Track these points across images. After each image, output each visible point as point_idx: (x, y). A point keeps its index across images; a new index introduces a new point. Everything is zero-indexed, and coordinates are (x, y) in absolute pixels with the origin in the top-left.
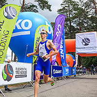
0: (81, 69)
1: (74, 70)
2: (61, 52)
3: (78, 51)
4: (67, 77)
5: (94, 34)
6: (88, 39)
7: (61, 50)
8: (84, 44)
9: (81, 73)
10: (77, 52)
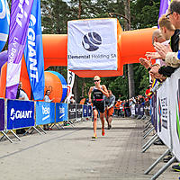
0: (80, 107)
1: (63, 110)
2: (32, 67)
3: (73, 64)
4: (46, 128)
5: (110, 23)
6: (97, 36)
7: (31, 60)
8: (87, 46)
9: (80, 116)
10: (69, 67)
